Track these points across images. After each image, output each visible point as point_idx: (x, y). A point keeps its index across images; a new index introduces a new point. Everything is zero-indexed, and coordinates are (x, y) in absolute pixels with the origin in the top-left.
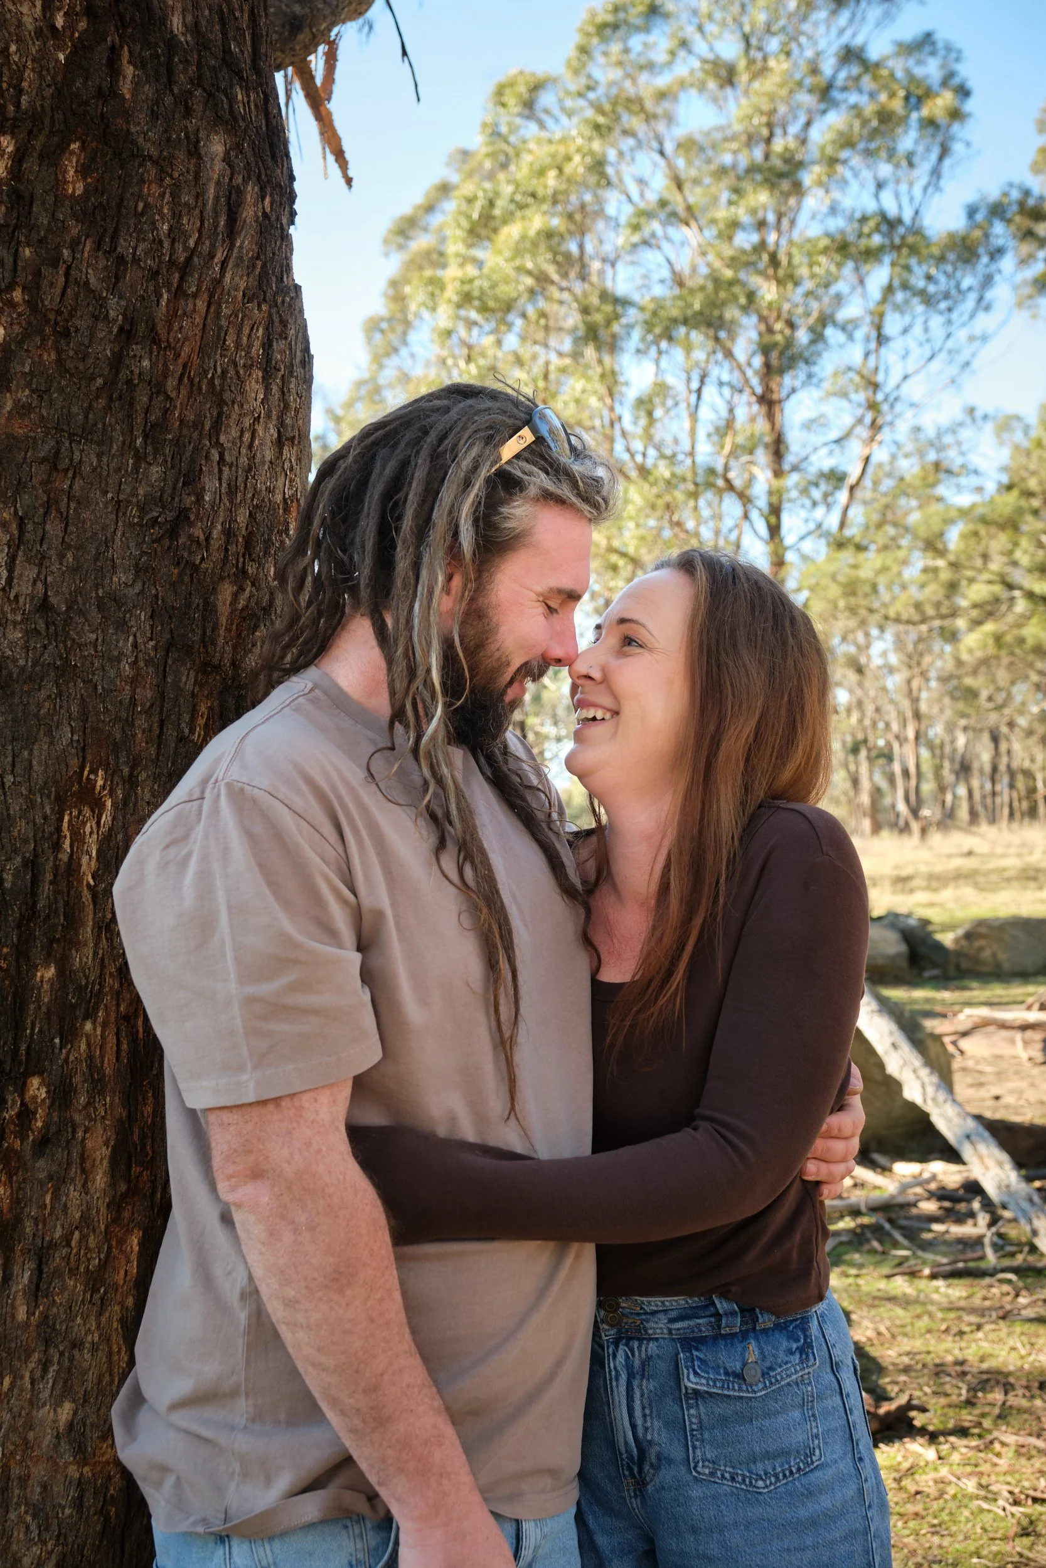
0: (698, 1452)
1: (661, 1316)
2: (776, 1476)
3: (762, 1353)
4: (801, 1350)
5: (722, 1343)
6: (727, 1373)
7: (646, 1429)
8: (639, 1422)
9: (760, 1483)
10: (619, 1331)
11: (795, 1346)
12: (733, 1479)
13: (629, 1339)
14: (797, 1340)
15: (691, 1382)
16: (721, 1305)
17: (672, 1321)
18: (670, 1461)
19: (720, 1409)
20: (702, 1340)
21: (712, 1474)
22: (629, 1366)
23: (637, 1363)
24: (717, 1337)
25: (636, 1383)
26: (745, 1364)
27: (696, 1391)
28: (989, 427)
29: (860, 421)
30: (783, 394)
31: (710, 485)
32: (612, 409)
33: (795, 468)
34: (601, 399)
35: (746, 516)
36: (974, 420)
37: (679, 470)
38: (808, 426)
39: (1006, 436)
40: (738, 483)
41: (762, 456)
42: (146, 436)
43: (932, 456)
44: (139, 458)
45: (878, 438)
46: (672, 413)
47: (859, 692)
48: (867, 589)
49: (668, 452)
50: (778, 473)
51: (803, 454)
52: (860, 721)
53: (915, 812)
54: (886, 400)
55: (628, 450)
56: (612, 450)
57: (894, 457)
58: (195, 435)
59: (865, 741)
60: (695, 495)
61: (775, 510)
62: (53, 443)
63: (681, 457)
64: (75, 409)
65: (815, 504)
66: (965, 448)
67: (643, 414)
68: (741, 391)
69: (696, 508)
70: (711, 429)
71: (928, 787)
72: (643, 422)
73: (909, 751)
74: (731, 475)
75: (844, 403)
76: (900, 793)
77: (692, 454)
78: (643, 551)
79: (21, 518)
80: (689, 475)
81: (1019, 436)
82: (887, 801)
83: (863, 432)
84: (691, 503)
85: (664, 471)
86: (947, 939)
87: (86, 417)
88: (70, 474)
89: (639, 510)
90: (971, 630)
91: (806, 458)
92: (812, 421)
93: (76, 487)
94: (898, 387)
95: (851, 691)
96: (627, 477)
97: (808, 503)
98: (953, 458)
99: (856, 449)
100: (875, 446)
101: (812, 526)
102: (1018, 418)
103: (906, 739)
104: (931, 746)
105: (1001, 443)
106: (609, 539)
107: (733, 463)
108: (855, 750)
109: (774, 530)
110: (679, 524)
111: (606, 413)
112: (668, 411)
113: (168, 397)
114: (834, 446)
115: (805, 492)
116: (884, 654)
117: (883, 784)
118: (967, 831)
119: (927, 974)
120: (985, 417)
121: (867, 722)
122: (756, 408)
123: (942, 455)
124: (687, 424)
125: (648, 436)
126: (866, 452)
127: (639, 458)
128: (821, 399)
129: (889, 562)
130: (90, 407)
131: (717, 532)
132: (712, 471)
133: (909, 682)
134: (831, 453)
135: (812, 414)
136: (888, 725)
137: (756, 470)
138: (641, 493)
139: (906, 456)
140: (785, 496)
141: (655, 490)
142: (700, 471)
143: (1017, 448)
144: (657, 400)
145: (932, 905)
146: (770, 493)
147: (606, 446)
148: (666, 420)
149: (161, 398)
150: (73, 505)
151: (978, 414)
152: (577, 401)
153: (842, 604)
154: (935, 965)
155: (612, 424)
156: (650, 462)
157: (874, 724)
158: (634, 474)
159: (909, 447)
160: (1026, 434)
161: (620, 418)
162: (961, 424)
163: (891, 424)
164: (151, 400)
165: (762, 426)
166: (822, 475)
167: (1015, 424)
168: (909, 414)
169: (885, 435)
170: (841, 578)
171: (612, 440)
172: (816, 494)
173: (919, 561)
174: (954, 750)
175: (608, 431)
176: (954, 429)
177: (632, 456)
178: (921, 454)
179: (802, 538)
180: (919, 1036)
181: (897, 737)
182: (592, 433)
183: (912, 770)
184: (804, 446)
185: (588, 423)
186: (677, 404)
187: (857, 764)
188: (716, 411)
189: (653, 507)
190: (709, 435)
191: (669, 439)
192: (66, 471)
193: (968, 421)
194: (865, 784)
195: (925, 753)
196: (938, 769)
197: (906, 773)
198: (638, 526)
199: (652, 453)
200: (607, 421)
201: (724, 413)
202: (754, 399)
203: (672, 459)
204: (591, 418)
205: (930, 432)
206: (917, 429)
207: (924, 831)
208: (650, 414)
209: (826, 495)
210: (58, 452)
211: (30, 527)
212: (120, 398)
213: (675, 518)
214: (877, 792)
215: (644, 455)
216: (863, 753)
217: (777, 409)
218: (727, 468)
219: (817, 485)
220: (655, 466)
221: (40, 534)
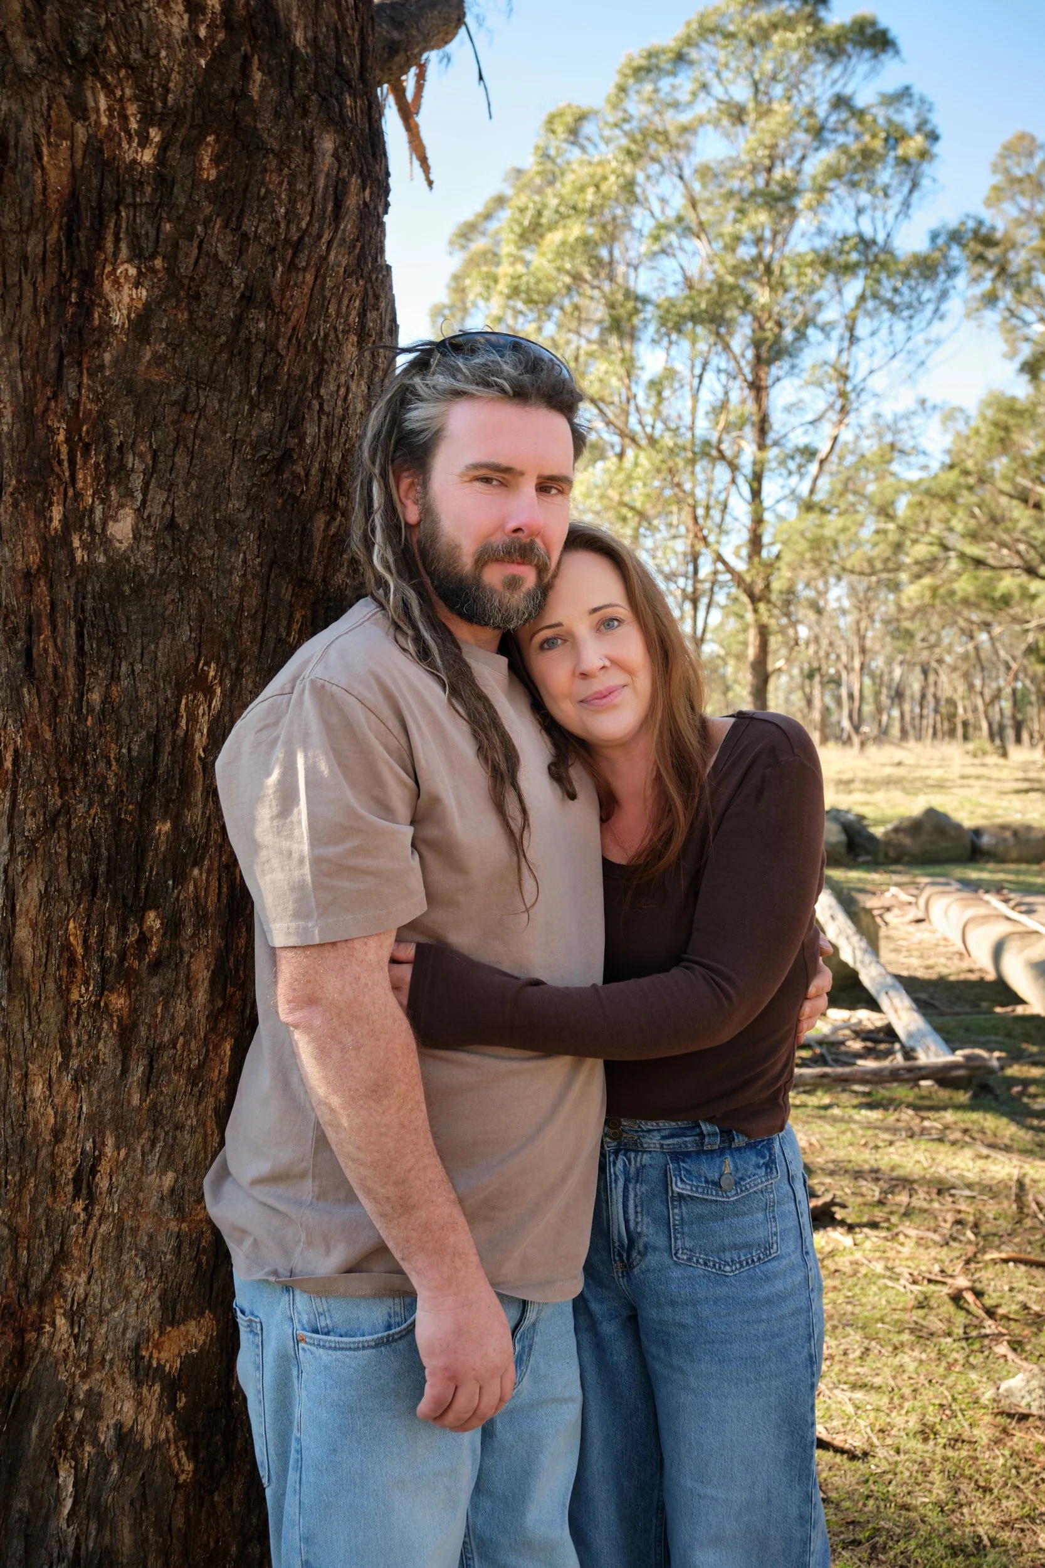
0: (679, 1242)
1: (655, 1133)
2: (741, 1263)
3: (736, 1166)
4: (767, 1165)
5: (704, 1158)
6: (707, 1182)
7: (637, 1223)
8: (632, 1217)
9: (728, 1268)
10: (619, 1144)
11: (762, 1161)
12: (705, 1264)
13: (627, 1151)
14: (763, 1157)
15: (678, 1187)
16: (706, 1128)
17: (664, 1138)
18: (655, 1249)
19: (699, 1209)
20: (688, 1154)
21: (689, 1259)
22: (626, 1172)
23: (632, 1170)
24: (699, 1153)
25: (631, 1186)
26: (721, 1175)
27: (680, 1195)
28: (937, 417)
29: (831, 406)
30: (770, 382)
31: (708, 455)
32: (629, 388)
33: (776, 443)
34: (621, 379)
35: (734, 481)
36: (924, 409)
37: (680, 441)
38: (788, 409)
39: (950, 424)
40: (728, 453)
41: (749, 432)
42: (259, 387)
43: (889, 438)
44: (253, 405)
45: (846, 421)
46: (678, 394)
47: (816, 629)
48: (830, 545)
49: (673, 426)
50: (762, 447)
51: (783, 432)
52: (816, 653)
53: (857, 728)
54: (854, 390)
55: (640, 423)
56: (626, 422)
57: (857, 438)
58: (300, 388)
59: (819, 669)
60: (692, 462)
61: (757, 478)
62: (183, 389)
63: (683, 430)
64: (202, 361)
65: (790, 473)
66: (916, 432)
67: (653, 393)
68: (735, 378)
69: (693, 473)
70: (709, 409)
71: (868, 709)
72: (654, 400)
73: (854, 678)
74: (724, 447)
75: (819, 391)
76: (845, 712)
77: (692, 428)
78: (648, 506)
79: (155, 451)
80: (688, 445)
81: (960, 425)
82: (834, 718)
83: (833, 416)
84: (690, 468)
85: (668, 441)
86: (878, 831)
87: (211, 368)
88: (196, 416)
89: (647, 472)
90: (911, 582)
91: (785, 435)
92: (793, 405)
93: (201, 427)
94: (864, 380)
95: (810, 628)
96: (638, 445)
97: (785, 472)
98: (906, 440)
99: (827, 429)
100: (842, 427)
101: (787, 491)
102: (961, 410)
103: (853, 669)
104: (873, 676)
105: (946, 430)
106: (621, 494)
107: (725, 437)
108: (810, 676)
109: (756, 493)
110: (678, 485)
111: (624, 391)
112: (675, 391)
113: (279, 355)
114: (809, 427)
115: (782, 463)
116: (839, 599)
117: (832, 705)
118: (898, 746)
119: (861, 859)
120: (934, 407)
121: (822, 654)
122: (746, 392)
123: (898, 437)
124: (689, 404)
125: (657, 412)
126: (835, 432)
127: (649, 430)
128: (801, 387)
129: (849, 524)
130: (215, 360)
131: (709, 494)
132: (707, 443)
133: (858, 623)
134: (806, 432)
135: (792, 399)
136: (838, 657)
137: (744, 444)
138: (649, 459)
139: (868, 437)
140: (767, 466)
141: (660, 457)
142: (698, 442)
143: (958, 434)
144: (666, 383)
145: (867, 804)
146: (755, 463)
147: (623, 418)
148: (672, 399)
149: (273, 355)
150: (197, 442)
151: (929, 404)
152: (601, 380)
153: (808, 556)
154: (868, 853)
155: (628, 401)
156: (657, 433)
157: (827, 655)
158: (644, 442)
159: (870, 430)
160: (967, 423)
161: (635, 396)
162: (914, 413)
163: (857, 410)
164: (265, 355)
165: (750, 407)
166: (798, 450)
167: (958, 415)
168: (872, 403)
169: (852, 419)
170: (808, 535)
171: (627, 414)
172: (792, 465)
173: (871, 525)
174: (892, 680)
175: (624, 406)
176: (907, 416)
177: (643, 427)
178: (880, 436)
179: (778, 501)
180: (853, 909)
181: (846, 667)
182: (612, 408)
183: (856, 694)
184: (784, 425)
185: (609, 399)
186: (682, 386)
187: (811, 687)
188: (714, 394)
189: (658, 471)
190: (707, 413)
191: (674, 415)
192: (193, 412)
193: (919, 409)
194: (817, 704)
195: (867, 681)
196: (877, 694)
197: (851, 696)
198: (645, 485)
199: (659, 426)
200: (624, 398)
201: (721, 395)
202: (745, 385)
203: (675, 431)
204: (611, 395)
205: (889, 418)
206: (878, 416)
207: (863, 744)
208: (659, 394)
209: (800, 467)
210: (186, 397)
211: (162, 458)
212: (240, 353)
213: (676, 480)
214: (826, 711)
215: (653, 427)
216: (817, 679)
217: (764, 394)
218: (720, 441)
219: (793, 458)
220: (662, 436)
221: (170, 465)
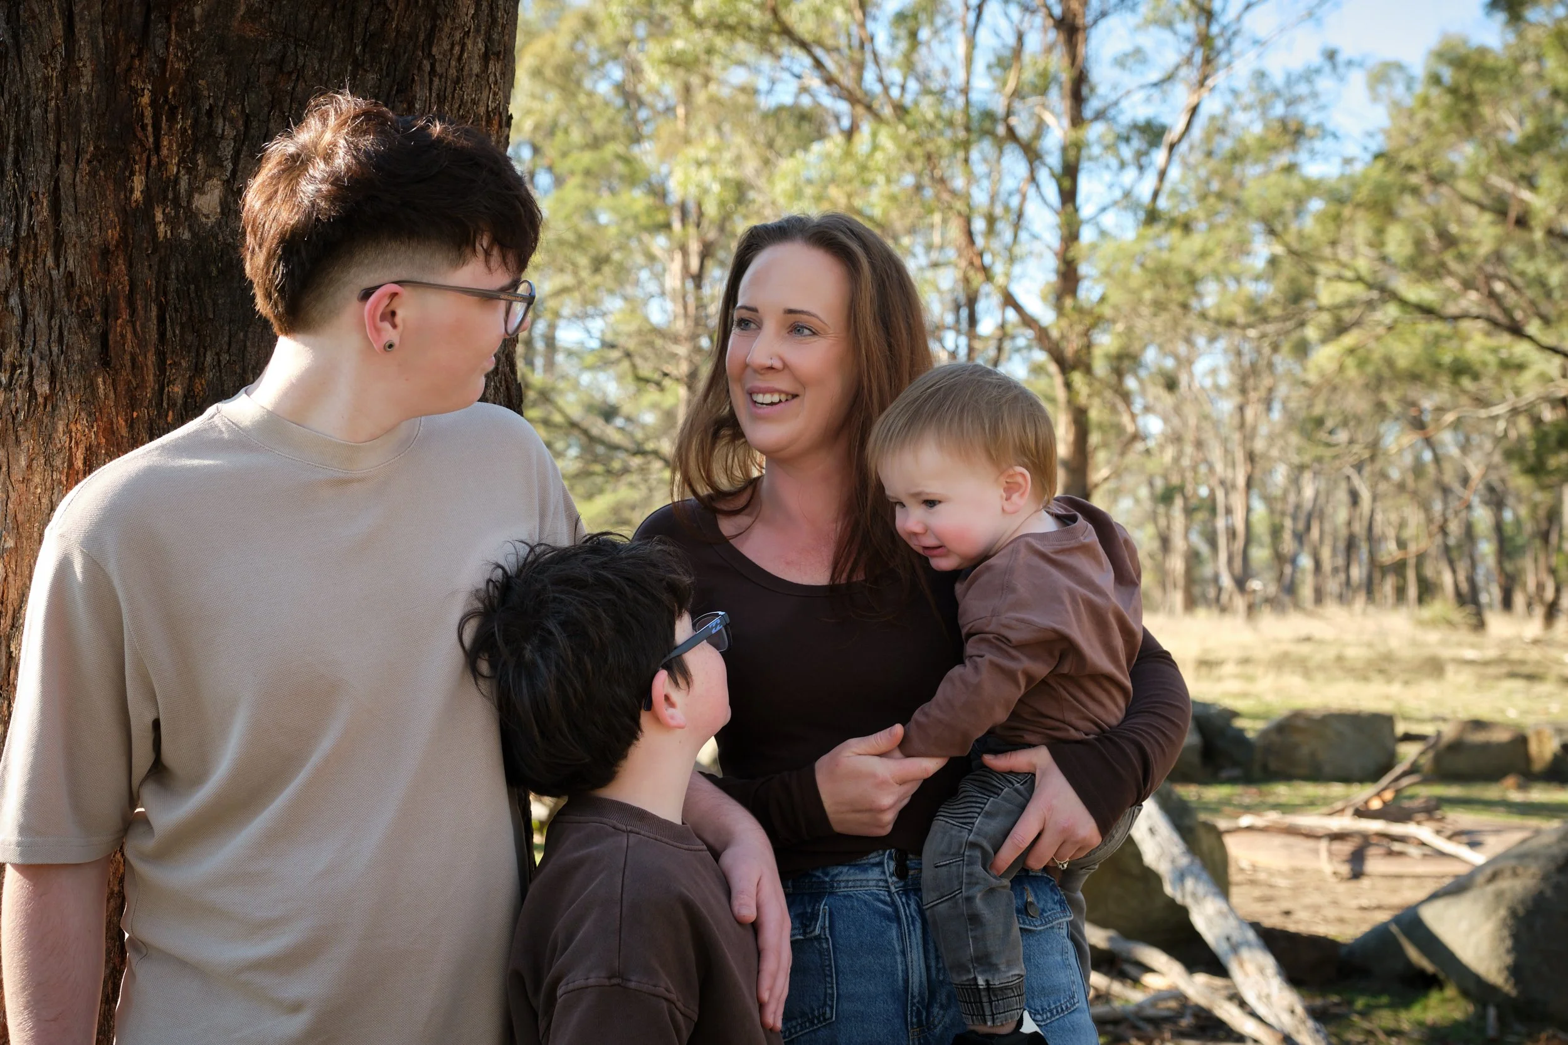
29: (1187, 59)
30: (1089, 19)
31: (991, 133)
32: (862, 25)
33: (1100, 115)
34: (848, 10)
35: (1032, 177)
36: (1334, 67)
37: (946, 111)
38: (1121, 62)
39: (1381, 89)
40: (1024, 130)
41: (1056, 99)
43: (1279, 109)
45: (1210, 82)
46: (943, 35)
47: (1176, 421)
49: (935, 86)
50: (1077, 120)
51: (1113, 97)
52: (1177, 460)
53: (1241, 584)
54: (1221, 34)
55: (881, 80)
56: (860, 79)
57: (1229, 110)
59: (1181, 489)
60: (966, 144)
61: (1070, 171)
63: (951, 94)
65: (1123, 165)
66: (1322, 102)
67: (902, 34)
68: (1033, 12)
69: (966, 161)
70: (992, 59)
71: (1259, 553)
72: (903, 45)
73: (1238, 501)
74: (1014, 121)
76: (1223, 556)
77: (965, 91)
78: (894, 214)
80: (959, 118)
81: (1399, 91)
82: (1207, 571)
83: (1191, 74)
84: (961, 154)
85: (927, 108)
86: (1251, 728)
89: (890, 161)
90: (1324, 341)
91: (1116, 103)
92: (1126, 55)
94: (1239, 18)
95: (1166, 420)
96: (877, 117)
97: (1114, 163)
98: (1306, 114)
99: (1181, 96)
100: (1205, 93)
101: (1118, 194)
102: (1399, 67)
103: (1234, 486)
104: (1268, 500)
105: (1376, 98)
106: (849, 196)
107: (1018, 105)
108: (1166, 497)
109: (1069, 196)
110: (942, 181)
111: (855, 30)
112: (936, 32)
114: (1152, 90)
115: (1110, 148)
116: (1212, 372)
117: (1204, 549)
118: (1310, 614)
120: (1351, 63)
121: (1186, 462)
122: (1052, 35)
123: (1292, 110)
124: (961, 49)
125: (909, 65)
126: (1193, 101)
127: (895, 92)
128: (1138, 28)
131: (993, 196)
132: (988, 115)
133: (1241, 410)
134: (1148, 100)
135: (1126, 47)
136: (1211, 469)
137: (1049, 118)
138: (895, 138)
139: (1246, 108)
140: (1084, 153)
141: (913, 135)
142: (974, 113)
143: (1396, 106)
144: (923, 17)
145: (1242, 695)
146: (1065, 147)
147: (852, 72)
148: (935, 44)
151: (1340, 58)
152: (817, 12)
154: (1236, 763)
155: (862, 46)
156: (908, 100)
157: (1194, 464)
158: (887, 111)
159: (1248, 98)
160: (1408, 87)
161: (872, 39)
162: (1318, 71)
163: (1228, 64)
165: (1058, 59)
166: (1135, 127)
167: (1395, 74)
168: (1251, 54)
169: (1219, 79)
170: (1150, 263)
171: (860, 67)
172: (1127, 152)
173: (1262, 249)
174: (1298, 507)
175: (857, 55)
176: (1307, 77)
177: (886, 89)
178: (1264, 105)
179: (1103, 210)
181: (1222, 483)
183: (1240, 527)
184: (1114, 88)
185: (830, 42)
186: (949, 23)
187: (1168, 516)
188: (997, 34)
189: (910, 158)
190: (989, 67)
191: (936, 69)
193: (1326, 66)
194: (1179, 543)
195: (1259, 509)
196: (1276, 532)
197: (1232, 534)
198: (889, 181)
199: (913, 85)
200: (855, 41)
201: (1011, 40)
202: (1050, 22)
203: (941, 95)
204: (835, 35)
205: (1277, 78)
206: (1261, 75)
207: (1251, 611)
208: (913, 35)
209: (1140, 155)
213: (938, 173)
214: (1193, 558)
215: (903, 88)
216: (1179, 503)
217: (1080, 37)
218: (1009, 113)
219: (1127, 140)
220: (916, 103)
